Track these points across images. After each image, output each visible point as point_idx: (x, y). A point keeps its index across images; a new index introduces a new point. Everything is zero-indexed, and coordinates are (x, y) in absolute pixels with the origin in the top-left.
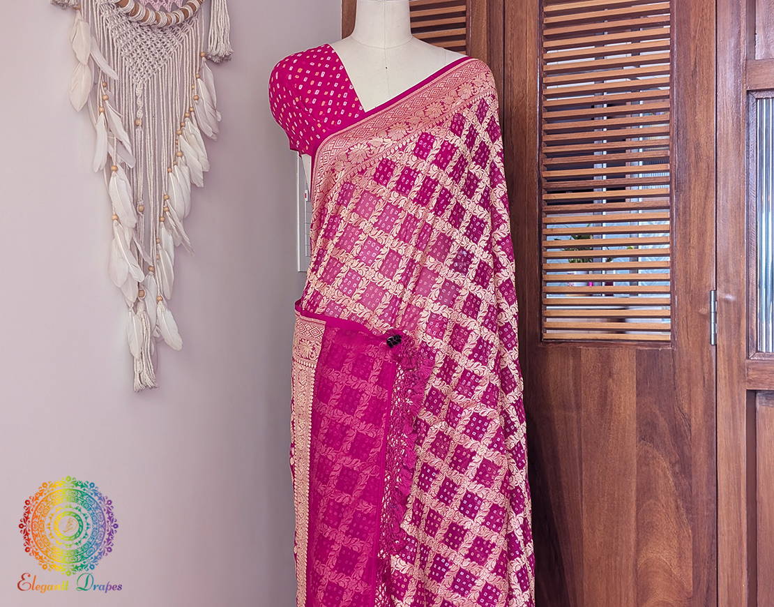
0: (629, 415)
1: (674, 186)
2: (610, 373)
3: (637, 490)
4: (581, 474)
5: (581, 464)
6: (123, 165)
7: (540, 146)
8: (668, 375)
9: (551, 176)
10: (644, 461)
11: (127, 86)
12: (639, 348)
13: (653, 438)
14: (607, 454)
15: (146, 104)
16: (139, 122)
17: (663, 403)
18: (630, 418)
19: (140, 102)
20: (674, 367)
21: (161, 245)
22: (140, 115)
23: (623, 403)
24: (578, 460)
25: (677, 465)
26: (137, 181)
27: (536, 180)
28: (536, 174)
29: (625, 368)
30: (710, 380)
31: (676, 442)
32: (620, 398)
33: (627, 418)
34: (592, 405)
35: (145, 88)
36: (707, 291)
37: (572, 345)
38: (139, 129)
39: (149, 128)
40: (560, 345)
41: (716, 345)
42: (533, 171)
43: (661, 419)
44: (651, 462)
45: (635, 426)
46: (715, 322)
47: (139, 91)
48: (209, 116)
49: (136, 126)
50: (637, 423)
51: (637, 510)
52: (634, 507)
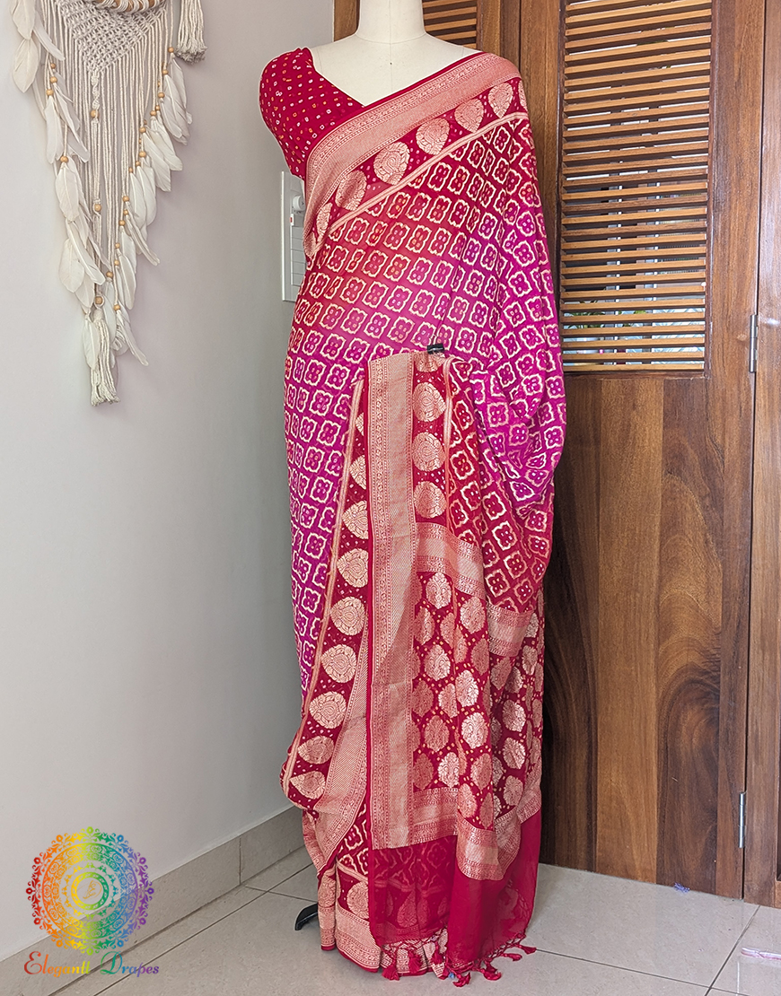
0: (654, 449)
1: (711, 206)
2: (634, 405)
3: (661, 524)
4: (598, 509)
5: (598, 500)
6: (74, 157)
7: (560, 167)
8: (699, 405)
9: (572, 198)
10: (669, 495)
11: (80, 72)
12: (667, 378)
13: (681, 471)
14: (628, 489)
15: (103, 95)
16: (96, 114)
17: (693, 435)
18: (655, 451)
19: (96, 92)
20: (707, 396)
21: (121, 250)
22: (96, 105)
23: (648, 436)
24: (595, 495)
25: (708, 498)
26: (93, 178)
27: (555, 204)
28: (554, 196)
29: (652, 399)
30: (748, 409)
31: (707, 475)
32: (645, 430)
33: (653, 451)
34: (612, 439)
35: (102, 77)
36: (748, 316)
37: (592, 377)
38: (95, 121)
39: (107, 121)
40: (578, 378)
41: (755, 372)
42: (551, 193)
43: (691, 451)
44: (678, 496)
45: (660, 459)
46: (756, 348)
47: (95, 81)
48: (178, 118)
49: (92, 118)
50: (663, 456)
51: (661, 545)
52: (657, 542)
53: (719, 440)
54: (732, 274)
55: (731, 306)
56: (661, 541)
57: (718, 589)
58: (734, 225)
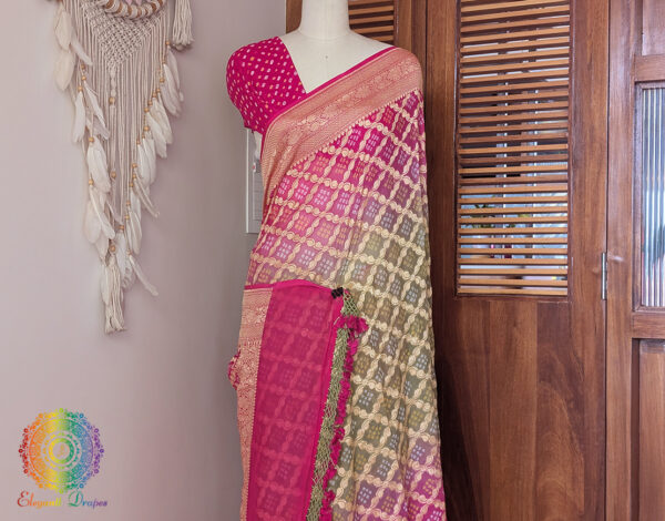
1: (571, 163)
2: (515, 323)
3: (537, 422)
4: (489, 409)
5: (489, 400)
8: (564, 325)
10: (543, 398)
12: (539, 302)
14: (511, 392)
17: (560, 348)
18: (532, 361)
20: (570, 318)
23: (525, 349)
24: (486, 396)
29: (528, 318)
30: (601, 329)
32: (523, 344)
33: (529, 361)
34: (499, 350)
36: (599, 253)
37: (482, 299)
40: (472, 298)
41: (606, 299)
43: (559, 363)
44: (550, 399)
45: (535, 369)
46: (606, 279)
48: (173, 97)
50: (537, 366)
51: (537, 440)
52: (534, 438)
53: (580, 355)
54: (587, 220)
55: (587, 246)
56: (537, 436)
57: (581, 479)
58: (588, 179)
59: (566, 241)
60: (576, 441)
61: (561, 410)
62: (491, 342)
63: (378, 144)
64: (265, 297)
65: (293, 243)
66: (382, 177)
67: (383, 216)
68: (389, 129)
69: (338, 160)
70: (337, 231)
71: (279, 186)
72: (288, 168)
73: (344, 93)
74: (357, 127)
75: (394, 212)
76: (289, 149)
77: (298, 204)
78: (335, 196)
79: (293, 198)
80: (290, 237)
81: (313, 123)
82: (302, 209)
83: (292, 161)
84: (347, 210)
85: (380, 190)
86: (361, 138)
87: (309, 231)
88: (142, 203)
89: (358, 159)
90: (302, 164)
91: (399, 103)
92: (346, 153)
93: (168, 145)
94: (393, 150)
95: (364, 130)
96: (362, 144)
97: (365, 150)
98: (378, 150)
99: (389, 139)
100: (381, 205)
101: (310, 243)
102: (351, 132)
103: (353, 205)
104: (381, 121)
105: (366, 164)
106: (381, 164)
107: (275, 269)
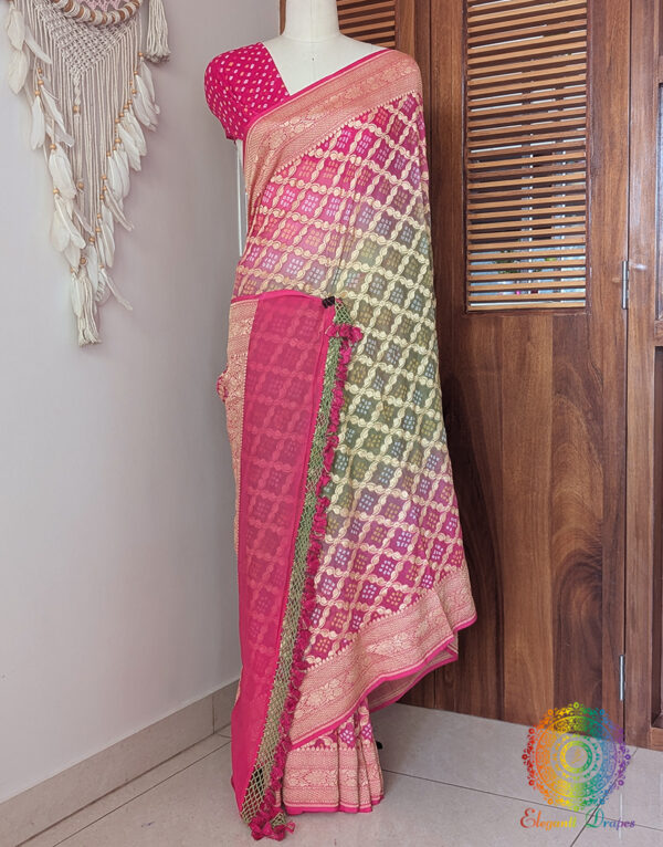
1: (589, 172)
2: (528, 337)
4: (501, 424)
5: (501, 416)
6: (62, 144)
7: (465, 142)
8: (582, 336)
9: (475, 167)
11: (64, 75)
12: (555, 314)
13: (567, 391)
14: (525, 407)
15: (83, 93)
16: (77, 109)
17: (577, 361)
18: (547, 375)
19: (77, 91)
21: (102, 220)
22: (78, 102)
23: (540, 363)
24: (498, 411)
25: (590, 413)
26: (77, 161)
27: (461, 172)
30: (621, 340)
31: (589, 394)
32: (537, 358)
33: (544, 375)
34: (512, 366)
35: (83, 79)
37: (494, 314)
38: (77, 115)
39: (87, 114)
42: (458, 164)
43: (576, 375)
44: (565, 411)
45: (551, 381)
46: (627, 288)
47: (76, 82)
48: (148, 110)
49: (74, 112)
50: (553, 379)
51: (553, 452)
52: (549, 451)
53: (598, 365)
54: (606, 228)
55: (607, 255)
56: (552, 449)
57: (600, 488)
58: (608, 187)
59: (584, 251)
60: (594, 451)
61: (578, 422)
62: (504, 358)
63: (371, 146)
64: (251, 308)
65: (280, 253)
66: (376, 181)
67: (378, 223)
68: (384, 130)
69: (326, 164)
70: (327, 238)
71: (263, 194)
72: (272, 175)
73: (331, 94)
74: (346, 128)
75: (391, 218)
76: (272, 153)
77: (283, 212)
78: (324, 202)
79: (278, 206)
80: (276, 246)
81: (296, 125)
82: (288, 217)
83: (276, 166)
84: (338, 216)
85: (374, 195)
86: (351, 140)
87: (297, 239)
88: (114, 218)
89: (349, 162)
90: (287, 169)
91: (395, 104)
92: (335, 156)
93: (141, 157)
94: (388, 154)
95: (354, 131)
96: (353, 146)
97: (356, 152)
98: (371, 152)
99: (384, 141)
100: (376, 211)
101: (298, 252)
102: (340, 133)
103: (344, 211)
104: (374, 121)
105: (358, 167)
106: (375, 167)
107: (261, 280)
